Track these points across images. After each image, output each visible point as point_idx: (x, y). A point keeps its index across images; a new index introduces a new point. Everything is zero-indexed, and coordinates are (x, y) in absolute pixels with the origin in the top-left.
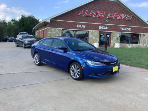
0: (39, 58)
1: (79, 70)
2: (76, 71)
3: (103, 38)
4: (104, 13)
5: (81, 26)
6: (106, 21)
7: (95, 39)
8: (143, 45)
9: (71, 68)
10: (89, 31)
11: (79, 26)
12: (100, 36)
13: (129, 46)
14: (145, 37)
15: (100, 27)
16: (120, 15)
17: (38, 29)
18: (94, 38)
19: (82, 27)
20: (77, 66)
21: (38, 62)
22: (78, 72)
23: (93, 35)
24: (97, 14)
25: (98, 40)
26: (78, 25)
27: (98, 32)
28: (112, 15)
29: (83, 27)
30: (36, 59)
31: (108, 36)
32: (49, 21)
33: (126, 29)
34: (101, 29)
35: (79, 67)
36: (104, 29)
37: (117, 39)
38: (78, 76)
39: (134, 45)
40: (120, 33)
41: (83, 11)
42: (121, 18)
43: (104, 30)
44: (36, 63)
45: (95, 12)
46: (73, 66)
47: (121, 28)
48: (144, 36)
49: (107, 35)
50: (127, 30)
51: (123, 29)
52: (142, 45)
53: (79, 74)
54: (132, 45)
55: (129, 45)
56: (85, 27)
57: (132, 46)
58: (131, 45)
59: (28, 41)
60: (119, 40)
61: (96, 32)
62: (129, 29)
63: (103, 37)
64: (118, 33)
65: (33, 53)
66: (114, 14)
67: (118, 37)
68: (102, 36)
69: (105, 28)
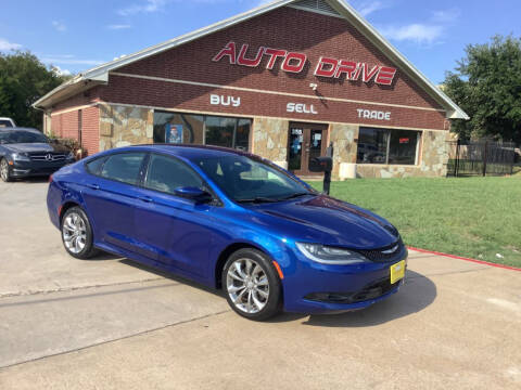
0: (84, 228)
1: (265, 281)
2: (250, 284)
3: (301, 144)
4: (303, 58)
5: (225, 101)
6: (312, 85)
7: (276, 146)
8: (431, 169)
9: (230, 273)
10: (252, 119)
11: (218, 99)
12: (292, 138)
13: (387, 171)
14: (434, 143)
15: (291, 107)
16: (355, 65)
17: (55, 106)
18: (270, 144)
19: (228, 104)
20: (254, 265)
21: (82, 246)
22: (261, 287)
23: (269, 134)
24: (279, 60)
25: (285, 150)
26: (212, 96)
27: (283, 122)
28: (329, 66)
29: (231, 103)
30: (70, 233)
31: (318, 137)
32: (104, 78)
33: (376, 115)
34: (295, 112)
35: (264, 267)
36: (305, 111)
37: (348, 147)
38: (260, 306)
39: (401, 168)
40: (358, 129)
41: (231, 46)
42: (361, 75)
43: (303, 115)
44: (72, 250)
45: (275, 52)
46: (238, 265)
47: (360, 111)
48: (433, 138)
49: (313, 132)
50: (378, 116)
51: (368, 114)
52: (427, 168)
53: (265, 294)
54: (396, 170)
55: (387, 169)
56: (237, 103)
57: (396, 173)
58: (392, 167)
59: (22, 154)
60: (354, 153)
61: (278, 125)
62: (386, 116)
63: (301, 139)
64: (348, 128)
65: (59, 208)
66: (335, 63)
67: (351, 141)
68: (296, 136)
69: (308, 108)
